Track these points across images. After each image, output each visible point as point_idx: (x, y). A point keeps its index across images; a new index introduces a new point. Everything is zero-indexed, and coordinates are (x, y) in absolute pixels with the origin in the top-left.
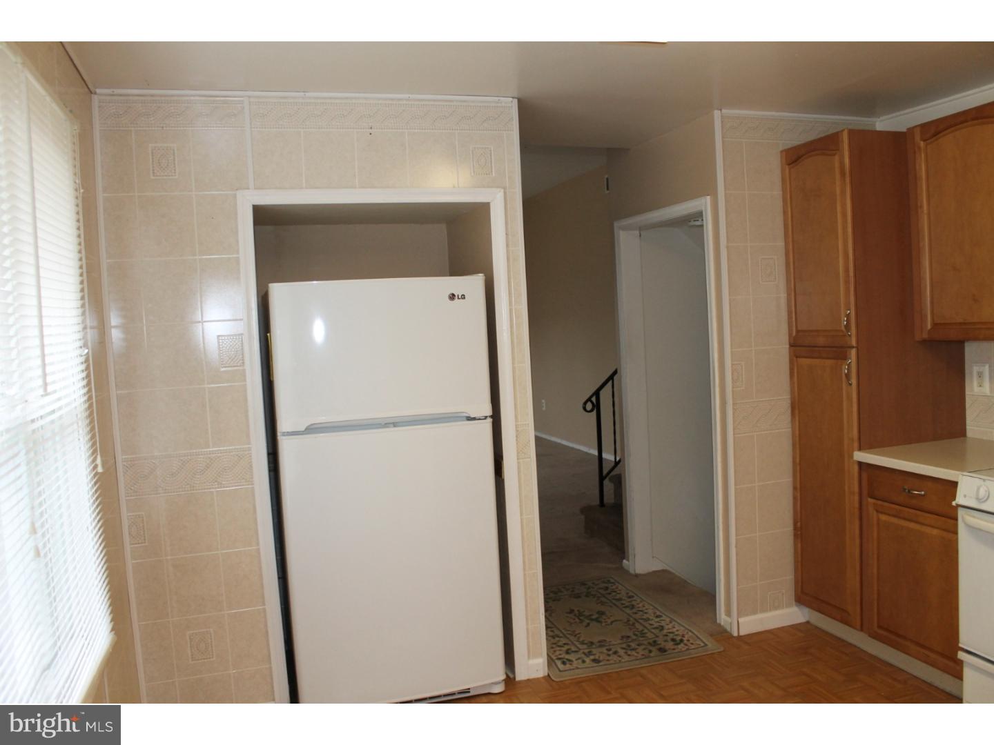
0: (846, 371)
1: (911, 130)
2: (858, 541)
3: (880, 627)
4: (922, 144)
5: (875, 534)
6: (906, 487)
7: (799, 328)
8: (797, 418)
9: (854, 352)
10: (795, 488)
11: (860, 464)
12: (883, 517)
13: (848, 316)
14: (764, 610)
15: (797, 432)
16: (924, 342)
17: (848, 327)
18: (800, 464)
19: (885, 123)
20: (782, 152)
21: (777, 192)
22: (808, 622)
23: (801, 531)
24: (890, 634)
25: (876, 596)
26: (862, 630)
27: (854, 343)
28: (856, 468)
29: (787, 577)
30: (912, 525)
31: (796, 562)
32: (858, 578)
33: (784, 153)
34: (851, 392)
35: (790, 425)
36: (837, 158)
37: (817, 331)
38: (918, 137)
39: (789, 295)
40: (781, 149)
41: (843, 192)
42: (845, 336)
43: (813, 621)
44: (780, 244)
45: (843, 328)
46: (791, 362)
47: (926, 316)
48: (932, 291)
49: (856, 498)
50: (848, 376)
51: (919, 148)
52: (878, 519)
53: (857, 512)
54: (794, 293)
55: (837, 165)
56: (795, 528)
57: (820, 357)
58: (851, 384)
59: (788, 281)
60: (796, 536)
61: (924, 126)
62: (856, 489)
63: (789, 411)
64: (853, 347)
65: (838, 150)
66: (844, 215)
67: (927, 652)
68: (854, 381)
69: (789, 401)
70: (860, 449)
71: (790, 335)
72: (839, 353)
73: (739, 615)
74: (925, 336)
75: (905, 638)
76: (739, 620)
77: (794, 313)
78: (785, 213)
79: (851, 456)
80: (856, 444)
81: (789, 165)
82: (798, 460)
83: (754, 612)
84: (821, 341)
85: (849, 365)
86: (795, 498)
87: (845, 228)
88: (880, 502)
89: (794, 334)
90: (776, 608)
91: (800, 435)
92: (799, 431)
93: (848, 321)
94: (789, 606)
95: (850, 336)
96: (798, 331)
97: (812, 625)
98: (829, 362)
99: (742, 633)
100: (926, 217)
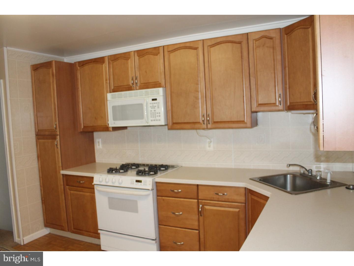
0: (56, 143)
1: (75, 63)
2: (64, 201)
3: (74, 229)
4: (79, 68)
5: (70, 198)
6: (78, 181)
7: (39, 129)
8: (40, 161)
9: (58, 137)
10: (41, 186)
11: (63, 175)
12: (72, 192)
13: (56, 124)
14: (33, 232)
15: (40, 166)
16: (81, 132)
17: (56, 128)
18: (42, 177)
19: (67, 59)
20: (31, 66)
21: (30, 80)
22: (50, 233)
23: (44, 201)
24: (78, 230)
25: (72, 219)
26: (68, 231)
27: (58, 133)
28: (62, 176)
29: (40, 218)
30: (81, 193)
31: (43, 212)
32: (65, 214)
33: (32, 66)
34: (58, 150)
35: (37, 164)
36: (51, 70)
37: (45, 130)
38: (77, 66)
39: (35, 117)
40: (31, 64)
41: (53, 82)
42: (55, 131)
43: (52, 232)
44: (31, 99)
45: (54, 129)
46: (37, 141)
47: (81, 124)
48: (83, 116)
49: (63, 187)
50: (57, 145)
51: (78, 69)
52: (70, 193)
53: (63, 191)
54: (36, 117)
55: (51, 72)
56: (42, 200)
57: (47, 139)
58: (58, 148)
59: (34, 112)
60: (42, 203)
61: (79, 62)
62: (62, 184)
63: (37, 159)
64: (58, 135)
65: (51, 67)
66: (54, 90)
67: (89, 233)
68: (59, 146)
69: (36, 155)
70: (62, 170)
71: (36, 131)
72: (54, 137)
73: (23, 237)
74: (81, 130)
75: (82, 230)
76: (24, 238)
77: (37, 124)
78: (32, 87)
79: (60, 172)
80: (61, 168)
81: (34, 70)
82: (41, 176)
83: (29, 234)
84: (47, 133)
85: (57, 141)
86: (41, 190)
87: (54, 94)
88: (70, 187)
89: (37, 131)
90: (38, 231)
91: (41, 167)
92: (41, 165)
93: (56, 126)
94: (42, 229)
95: (57, 131)
96: (38, 130)
97: (51, 234)
98: (50, 141)
99: (25, 243)
100: (80, 92)
